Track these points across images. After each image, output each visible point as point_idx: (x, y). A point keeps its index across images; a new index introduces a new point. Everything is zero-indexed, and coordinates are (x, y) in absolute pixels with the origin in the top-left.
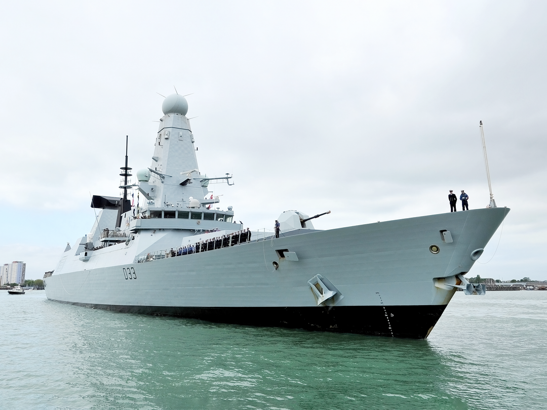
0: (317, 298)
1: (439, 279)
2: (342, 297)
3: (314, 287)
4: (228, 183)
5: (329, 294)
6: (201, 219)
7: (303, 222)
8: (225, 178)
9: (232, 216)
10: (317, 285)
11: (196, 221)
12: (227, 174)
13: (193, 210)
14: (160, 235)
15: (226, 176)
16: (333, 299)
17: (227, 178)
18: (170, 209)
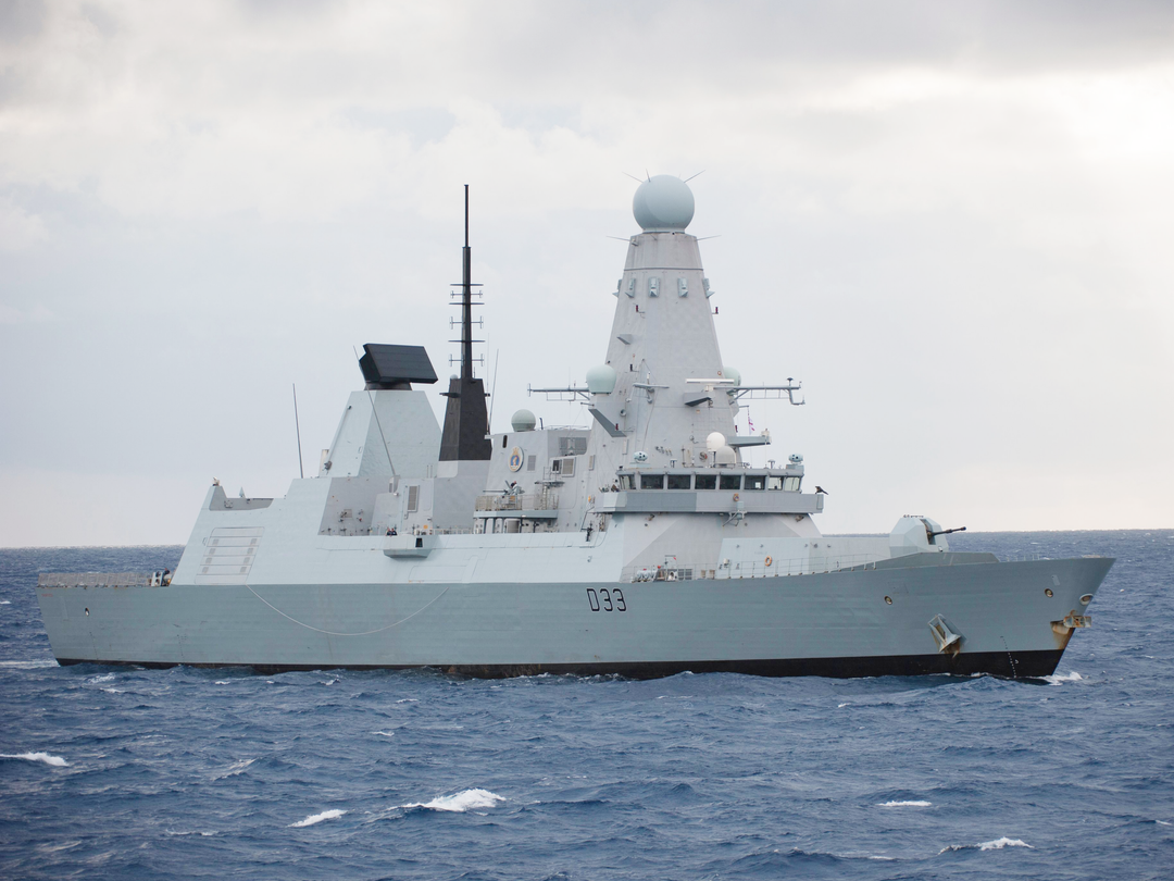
0: (939, 643)
1: (1055, 623)
2: (966, 643)
3: (934, 629)
4: (791, 399)
5: (951, 639)
6: (738, 488)
7: (931, 537)
8: (784, 389)
9: (800, 477)
10: (938, 627)
11: (730, 493)
12: (790, 380)
13: (726, 472)
14: (663, 525)
15: (787, 384)
16: (956, 644)
17: (790, 389)
18: (679, 470)
